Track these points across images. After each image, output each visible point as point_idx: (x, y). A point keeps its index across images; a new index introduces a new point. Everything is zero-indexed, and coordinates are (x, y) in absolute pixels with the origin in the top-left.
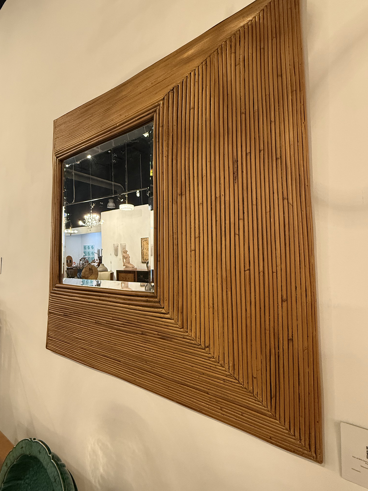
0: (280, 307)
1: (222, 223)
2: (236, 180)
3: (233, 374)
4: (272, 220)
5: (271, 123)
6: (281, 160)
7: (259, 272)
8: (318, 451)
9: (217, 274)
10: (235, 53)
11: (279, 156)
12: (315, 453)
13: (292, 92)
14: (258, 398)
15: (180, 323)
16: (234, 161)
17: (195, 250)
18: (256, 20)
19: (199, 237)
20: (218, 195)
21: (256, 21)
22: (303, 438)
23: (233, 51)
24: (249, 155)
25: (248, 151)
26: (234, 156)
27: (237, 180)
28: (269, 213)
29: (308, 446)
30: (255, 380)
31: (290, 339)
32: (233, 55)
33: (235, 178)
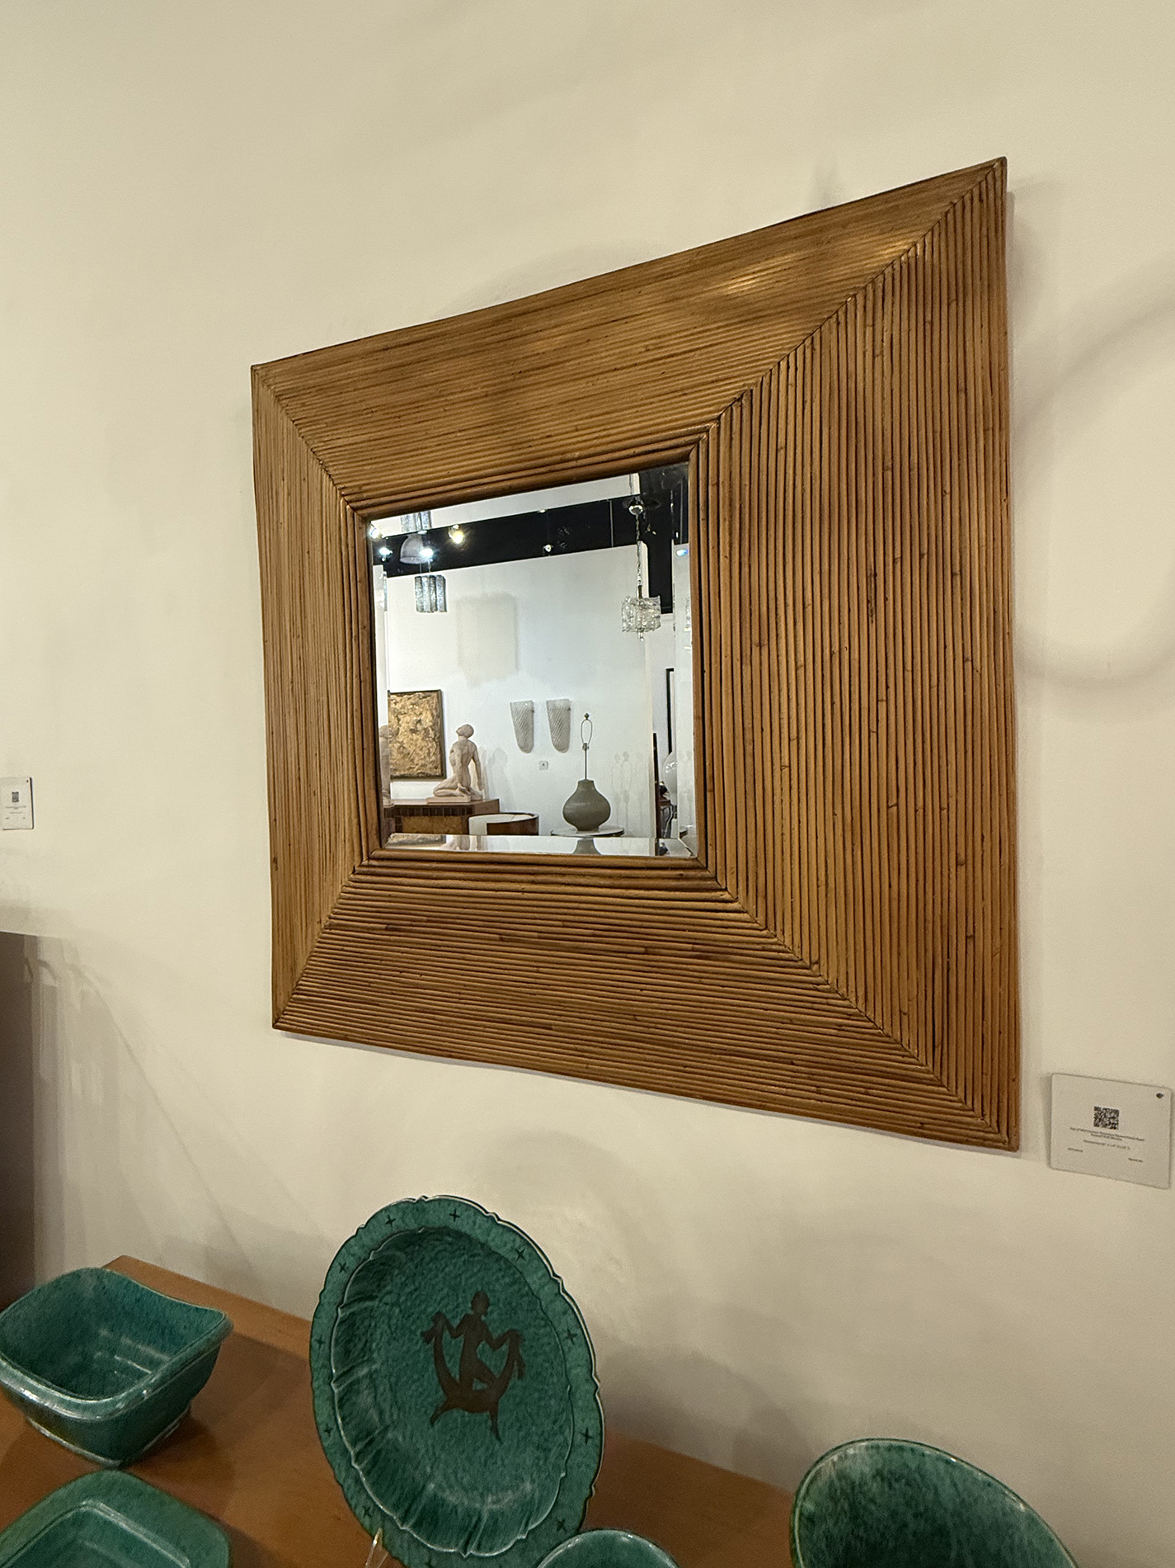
0: (953, 876)
1: (844, 710)
2: (872, 616)
3: (863, 1010)
4: (942, 703)
5: (942, 496)
6: (961, 578)
7: (915, 808)
8: (1013, 1131)
9: (834, 814)
10: (873, 325)
11: (957, 569)
12: (1008, 1134)
13: (985, 431)
14: (911, 1050)
15: (761, 919)
16: (869, 574)
17: (790, 766)
18: (916, 250)
19: (798, 738)
20: (836, 649)
21: (916, 255)
22: (987, 1111)
23: (869, 321)
24: (899, 564)
25: (898, 555)
26: (869, 564)
27: (874, 616)
28: (936, 688)
29: (995, 1124)
30: (905, 1018)
31: (971, 936)
32: (869, 330)
33: (872, 612)
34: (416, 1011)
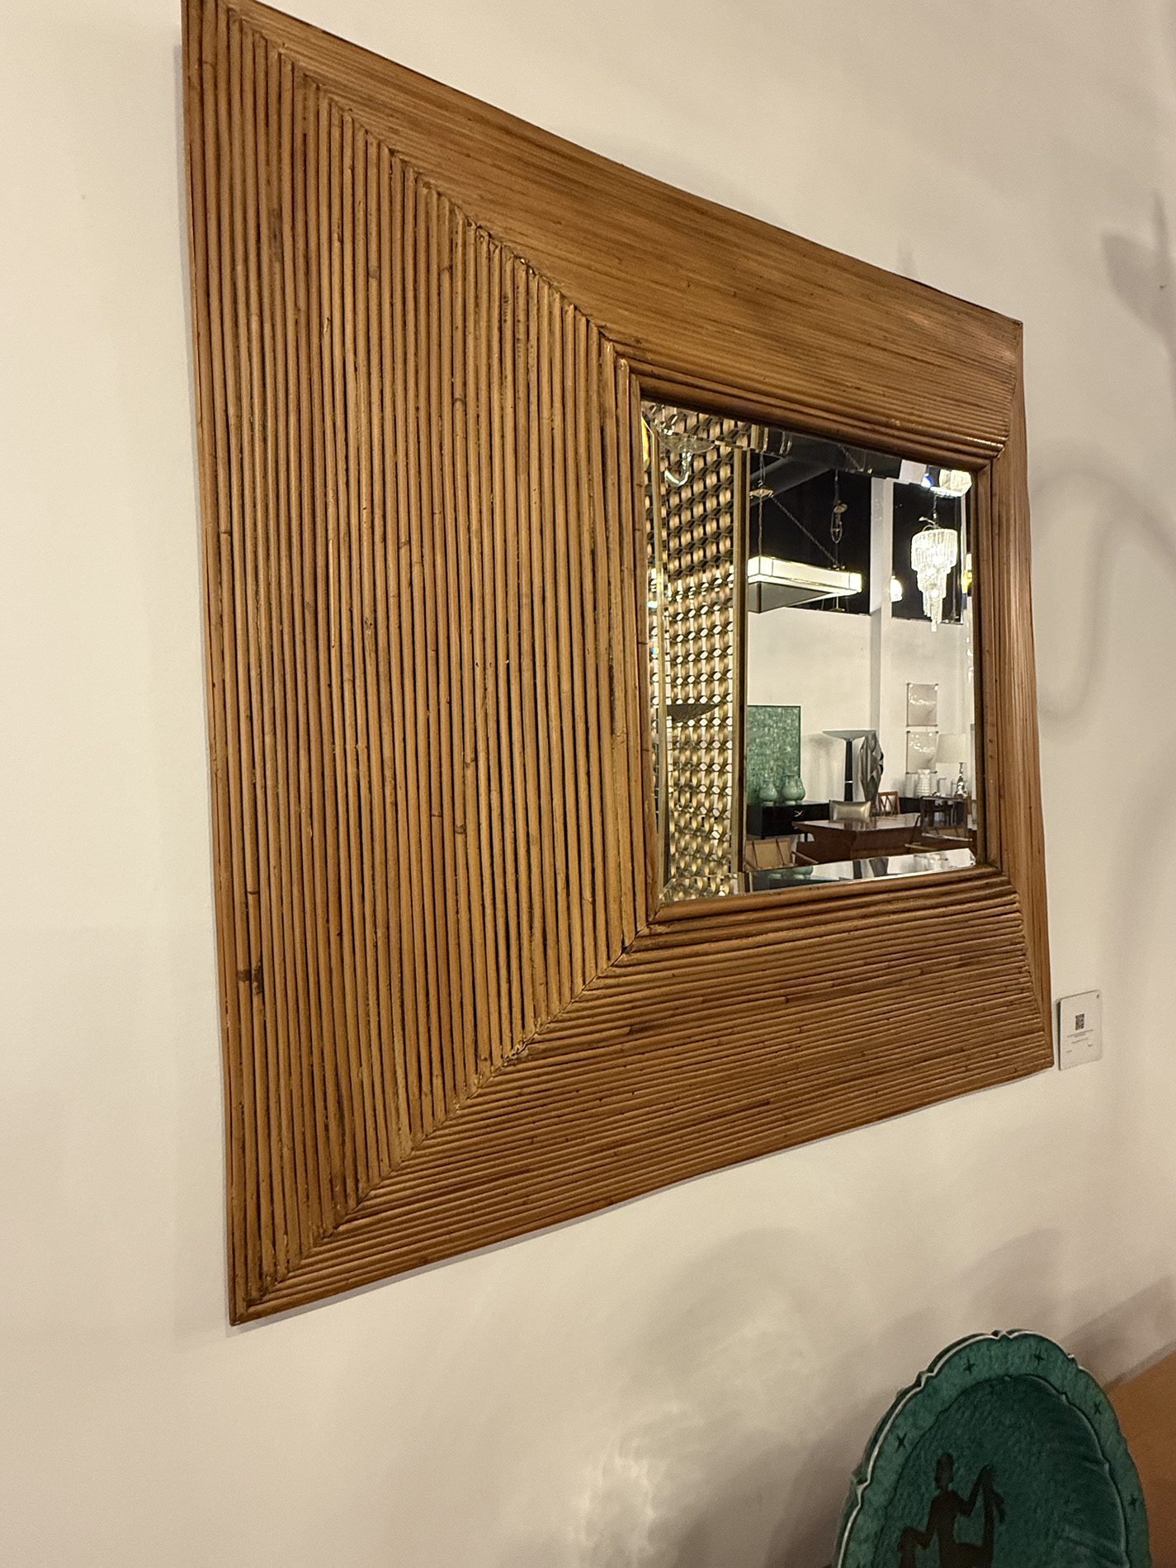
34: (592, 1154)
